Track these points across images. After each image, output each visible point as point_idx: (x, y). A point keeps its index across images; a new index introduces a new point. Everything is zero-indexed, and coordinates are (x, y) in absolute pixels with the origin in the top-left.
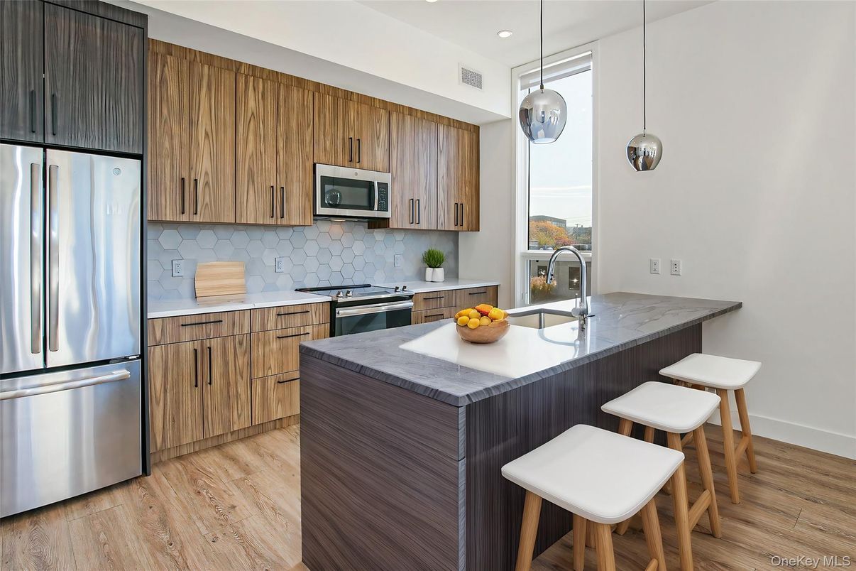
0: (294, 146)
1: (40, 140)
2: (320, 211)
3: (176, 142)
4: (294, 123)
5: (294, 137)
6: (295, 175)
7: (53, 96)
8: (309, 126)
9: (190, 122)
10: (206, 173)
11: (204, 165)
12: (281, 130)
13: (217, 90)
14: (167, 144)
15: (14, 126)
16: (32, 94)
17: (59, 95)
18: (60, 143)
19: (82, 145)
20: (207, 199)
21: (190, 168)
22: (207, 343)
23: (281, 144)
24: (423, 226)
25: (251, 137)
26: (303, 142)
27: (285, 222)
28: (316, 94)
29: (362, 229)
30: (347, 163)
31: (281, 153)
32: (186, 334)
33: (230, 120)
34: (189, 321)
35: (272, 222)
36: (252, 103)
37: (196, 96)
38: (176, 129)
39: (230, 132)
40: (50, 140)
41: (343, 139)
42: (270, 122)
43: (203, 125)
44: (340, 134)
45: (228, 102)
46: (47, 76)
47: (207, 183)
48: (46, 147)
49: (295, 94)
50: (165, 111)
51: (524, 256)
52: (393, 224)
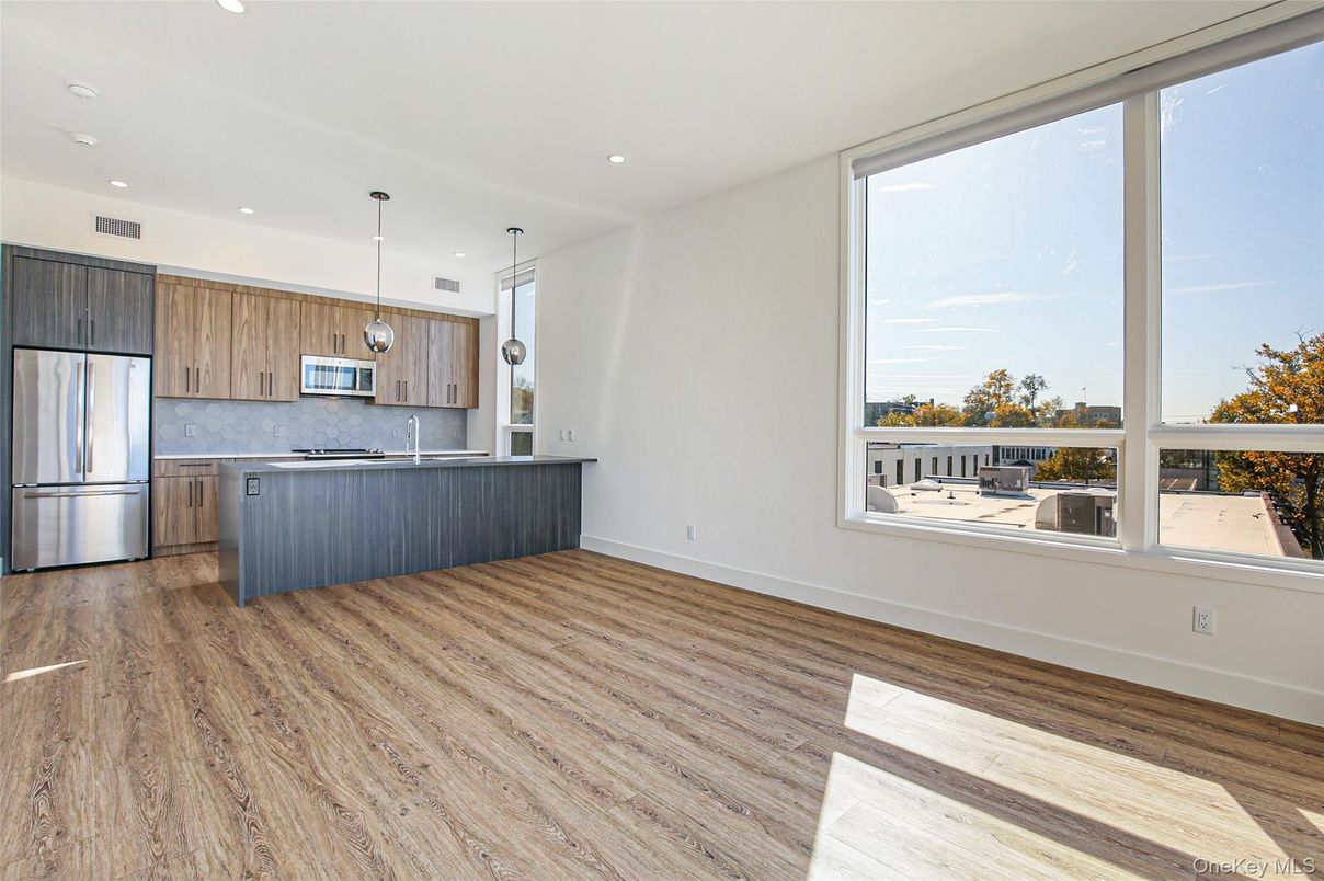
0: (283, 343)
1: (84, 349)
2: (305, 390)
3: (184, 343)
4: (282, 325)
5: (282, 336)
6: (283, 363)
7: (93, 323)
8: (296, 327)
9: (195, 329)
10: (207, 365)
11: (205, 359)
12: (270, 332)
13: (216, 306)
14: (176, 345)
15: (68, 339)
16: (79, 321)
17: (96, 321)
18: (97, 349)
19: (111, 350)
20: (207, 382)
21: (194, 361)
22: (200, 479)
23: (271, 342)
24: (412, 402)
25: (245, 337)
26: (291, 339)
27: (273, 398)
28: (303, 303)
29: (358, 405)
30: (332, 353)
31: (271, 348)
32: (184, 471)
33: (226, 325)
34: (185, 463)
35: (263, 398)
36: (245, 314)
37: (199, 312)
38: (184, 334)
39: (227, 335)
40: (90, 348)
41: (329, 336)
42: (261, 325)
43: (205, 330)
44: (325, 333)
45: (226, 313)
46: (89, 309)
47: (207, 371)
48: (87, 352)
49: (283, 305)
50: (175, 323)
51: (505, 429)
52: (378, 400)
